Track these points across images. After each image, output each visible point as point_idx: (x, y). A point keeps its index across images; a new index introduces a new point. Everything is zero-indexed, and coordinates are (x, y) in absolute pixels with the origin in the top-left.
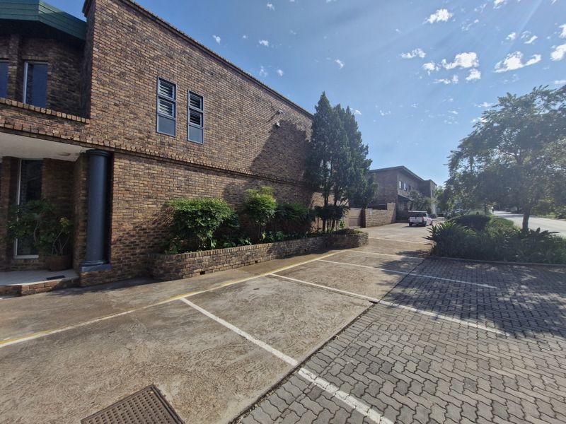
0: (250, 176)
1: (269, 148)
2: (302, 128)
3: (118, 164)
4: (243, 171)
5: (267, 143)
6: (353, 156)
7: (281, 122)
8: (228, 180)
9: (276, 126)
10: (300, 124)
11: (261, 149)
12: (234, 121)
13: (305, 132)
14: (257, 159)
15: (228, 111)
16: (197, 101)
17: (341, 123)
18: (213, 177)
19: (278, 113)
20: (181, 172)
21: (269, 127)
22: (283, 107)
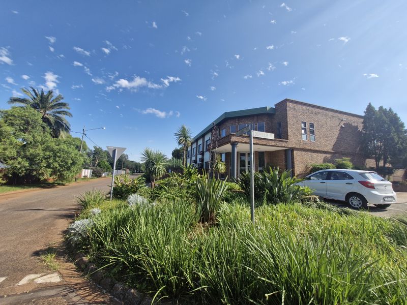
0: (333, 153)
1: (340, 138)
2: (356, 124)
3: (295, 152)
4: (330, 151)
5: (338, 137)
6: (399, 138)
7: (344, 124)
8: (325, 155)
9: (342, 127)
10: (354, 122)
11: (336, 140)
12: (324, 130)
13: (357, 126)
14: (335, 144)
15: (322, 126)
16: (312, 126)
17: (387, 120)
18: (320, 154)
19: (342, 120)
20: (310, 153)
21: (339, 128)
22: (344, 117)
